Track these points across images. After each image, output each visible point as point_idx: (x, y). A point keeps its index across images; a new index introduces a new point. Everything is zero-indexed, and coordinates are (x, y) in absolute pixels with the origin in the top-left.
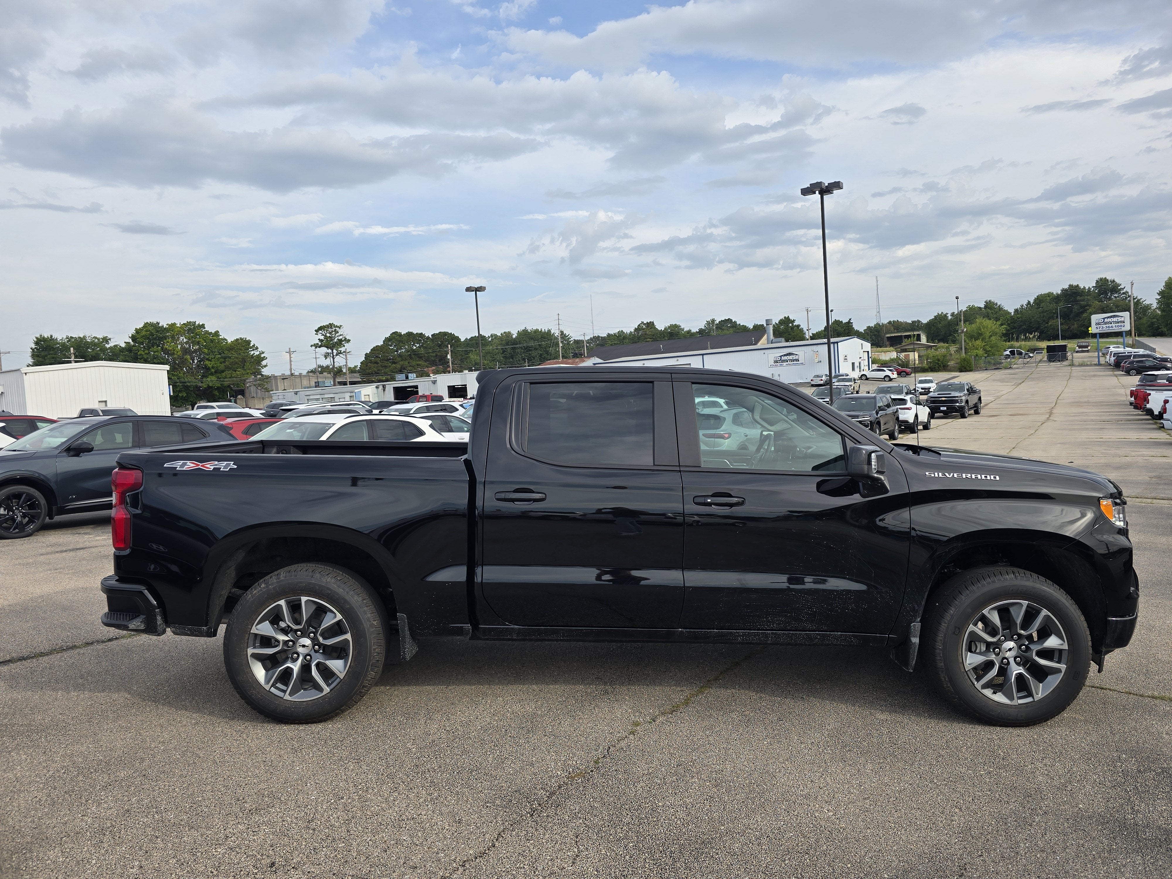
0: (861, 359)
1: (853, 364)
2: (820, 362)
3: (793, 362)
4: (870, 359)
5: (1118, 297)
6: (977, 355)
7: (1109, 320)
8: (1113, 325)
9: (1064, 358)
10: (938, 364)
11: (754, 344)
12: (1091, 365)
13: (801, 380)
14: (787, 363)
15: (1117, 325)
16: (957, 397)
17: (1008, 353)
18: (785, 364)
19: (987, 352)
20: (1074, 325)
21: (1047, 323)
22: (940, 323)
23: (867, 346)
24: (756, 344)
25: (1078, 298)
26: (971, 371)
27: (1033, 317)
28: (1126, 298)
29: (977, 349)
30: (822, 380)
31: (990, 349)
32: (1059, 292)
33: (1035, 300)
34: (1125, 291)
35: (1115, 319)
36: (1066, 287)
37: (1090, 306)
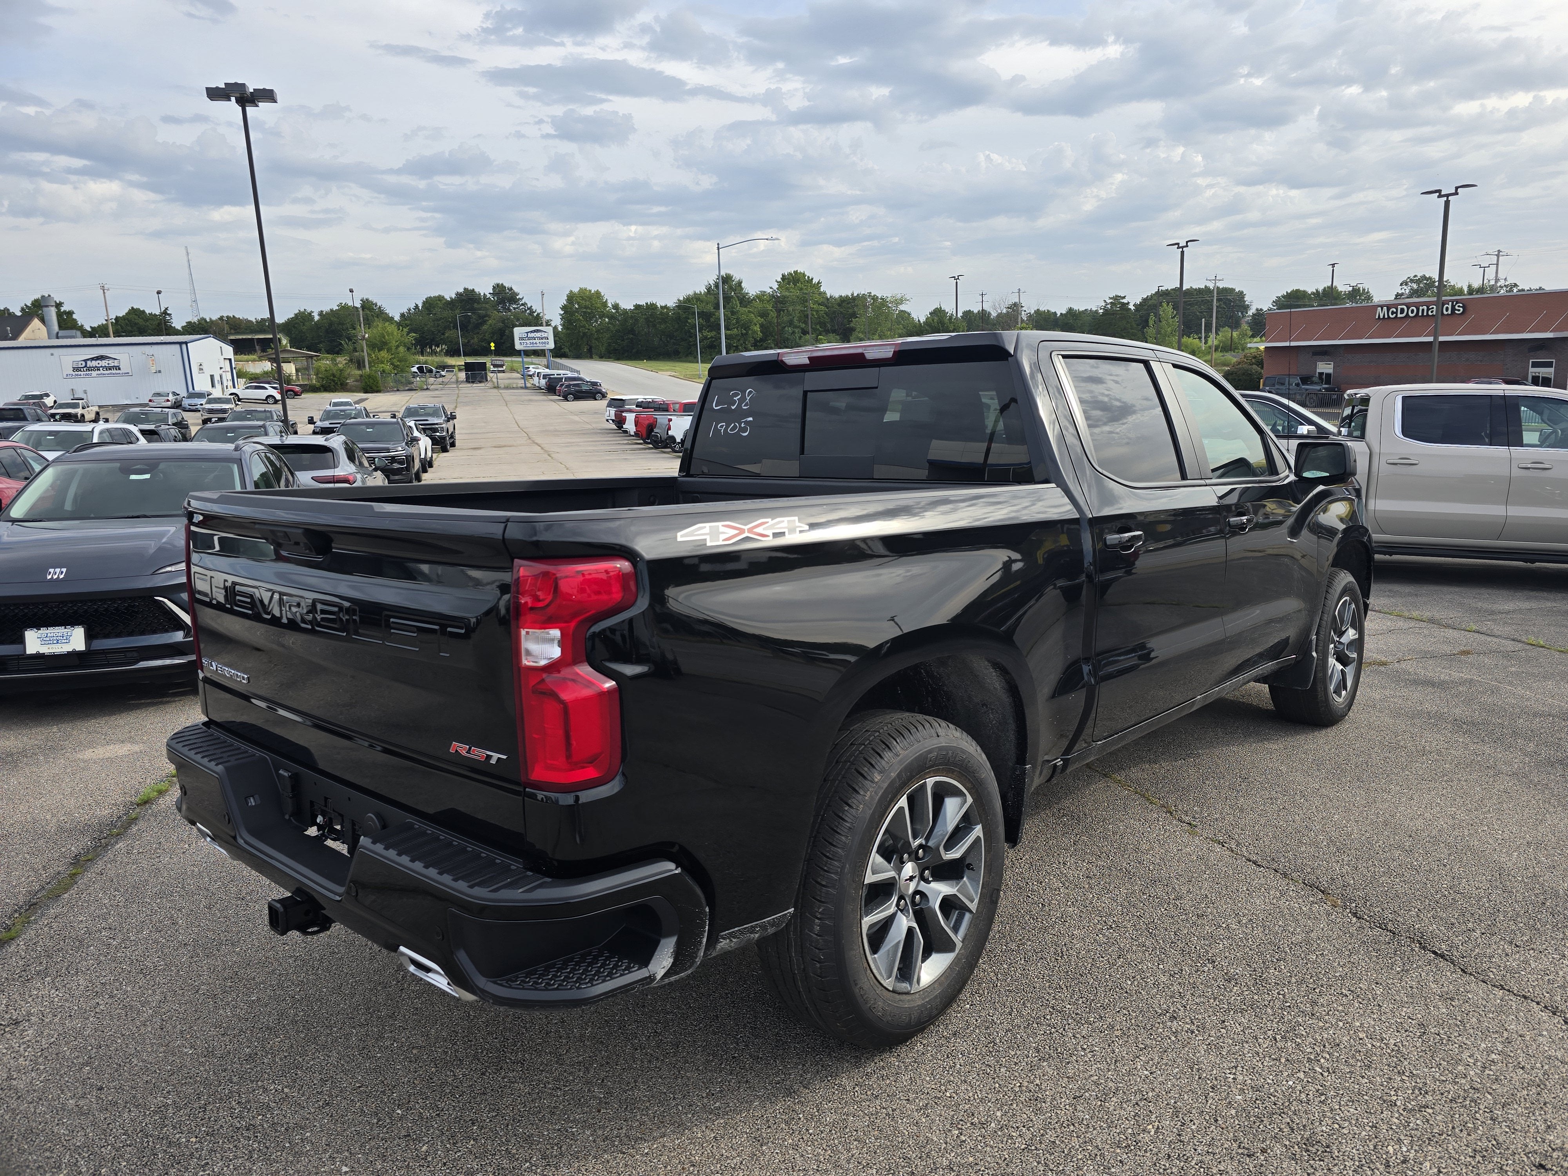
0: (222, 370)
1: (212, 377)
2: (160, 372)
3: (110, 371)
4: (234, 371)
5: (517, 308)
6: (384, 371)
7: (532, 335)
8: (538, 341)
9: (483, 379)
10: (334, 381)
11: (11, 339)
12: (517, 388)
13: (126, 399)
14: (99, 372)
15: (541, 341)
16: (437, 424)
17: (415, 369)
18: (94, 373)
19: (395, 367)
20: (473, 338)
21: (443, 334)
22: (304, 325)
23: (229, 351)
24: (15, 337)
25: (476, 305)
26: (378, 391)
27: (425, 325)
28: (526, 311)
29: (382, 362)
30: (168, 401)
31: (398, 363)
32: (454, 296)
33: (424, 303)
34: (523, 302)
35: (538, 335)
36: (461, 290)
37: (489, 316)
